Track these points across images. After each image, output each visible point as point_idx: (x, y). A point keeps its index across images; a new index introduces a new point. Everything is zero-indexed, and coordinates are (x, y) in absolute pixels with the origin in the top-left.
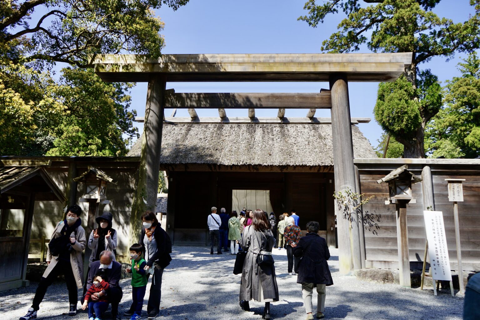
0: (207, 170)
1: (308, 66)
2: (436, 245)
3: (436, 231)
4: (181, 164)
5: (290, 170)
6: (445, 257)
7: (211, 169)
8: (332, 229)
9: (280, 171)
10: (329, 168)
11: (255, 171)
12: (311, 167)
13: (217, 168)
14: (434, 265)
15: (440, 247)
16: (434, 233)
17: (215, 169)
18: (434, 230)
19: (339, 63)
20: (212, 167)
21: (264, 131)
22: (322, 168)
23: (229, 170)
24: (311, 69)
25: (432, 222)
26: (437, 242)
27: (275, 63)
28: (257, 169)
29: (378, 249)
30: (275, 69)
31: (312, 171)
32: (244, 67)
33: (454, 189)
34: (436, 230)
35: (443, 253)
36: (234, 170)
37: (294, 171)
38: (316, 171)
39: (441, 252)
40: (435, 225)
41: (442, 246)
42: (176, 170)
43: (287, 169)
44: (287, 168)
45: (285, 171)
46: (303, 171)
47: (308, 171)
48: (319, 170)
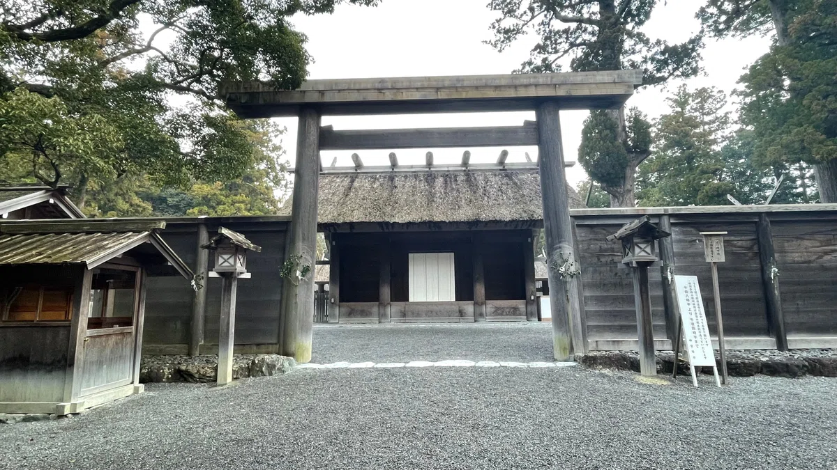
0: (379, 230)
1: (508, 90)
2: (692, 319)
3: (691, 302)
4: (345, 223)
5: (480, 228)
6: (705, 335)
7: (383, 229)
8: (532, 298)
9: (468, 229)
10: (528, 223)
11: (437, 230)
12: (507, 223)
13: (390, 227)
14: (692, 346)
15: (698, 322)
16: (689, 304)
17: (388, 228)
18: (688, 300)
19: (548, 85)
20: (384, 226)
21: (446, 182)
22: (520, 224)
23: (405, 230)
24: (511, 94)
25: (685, 289)
26: (693, 316)
27: (463, 87)
28: (439, 227)
29: (604, 326)
30: (464, 96)
31: (508, 228)
32: (423, 93)
33: (712, 245)
34: (691, 300)
35: (702, 331)
36: (411, 229)
37: (485, 229)
38: (512, 228)
39: (699, 329)
40: (689, 294)
41: (700, 321)
42: (339, 231)
43: (476, 227)
44: (477, 225)
45: (474, 229)
46: (497, 228)
47: (503, 228)
48: (516, 227)
